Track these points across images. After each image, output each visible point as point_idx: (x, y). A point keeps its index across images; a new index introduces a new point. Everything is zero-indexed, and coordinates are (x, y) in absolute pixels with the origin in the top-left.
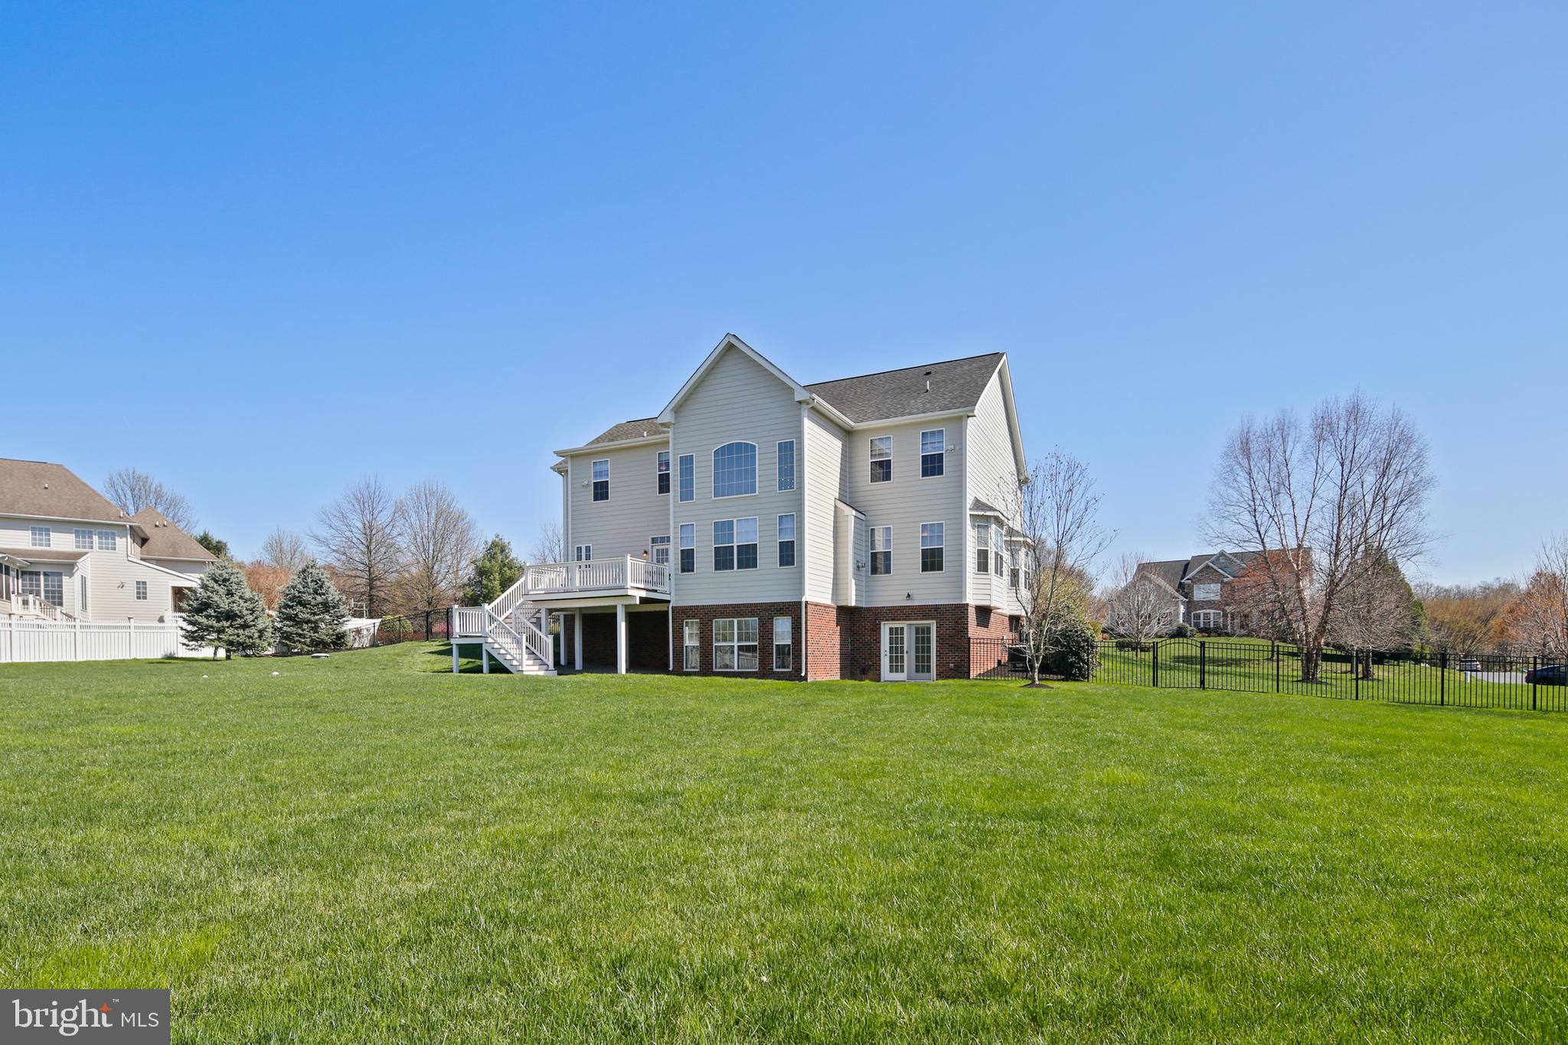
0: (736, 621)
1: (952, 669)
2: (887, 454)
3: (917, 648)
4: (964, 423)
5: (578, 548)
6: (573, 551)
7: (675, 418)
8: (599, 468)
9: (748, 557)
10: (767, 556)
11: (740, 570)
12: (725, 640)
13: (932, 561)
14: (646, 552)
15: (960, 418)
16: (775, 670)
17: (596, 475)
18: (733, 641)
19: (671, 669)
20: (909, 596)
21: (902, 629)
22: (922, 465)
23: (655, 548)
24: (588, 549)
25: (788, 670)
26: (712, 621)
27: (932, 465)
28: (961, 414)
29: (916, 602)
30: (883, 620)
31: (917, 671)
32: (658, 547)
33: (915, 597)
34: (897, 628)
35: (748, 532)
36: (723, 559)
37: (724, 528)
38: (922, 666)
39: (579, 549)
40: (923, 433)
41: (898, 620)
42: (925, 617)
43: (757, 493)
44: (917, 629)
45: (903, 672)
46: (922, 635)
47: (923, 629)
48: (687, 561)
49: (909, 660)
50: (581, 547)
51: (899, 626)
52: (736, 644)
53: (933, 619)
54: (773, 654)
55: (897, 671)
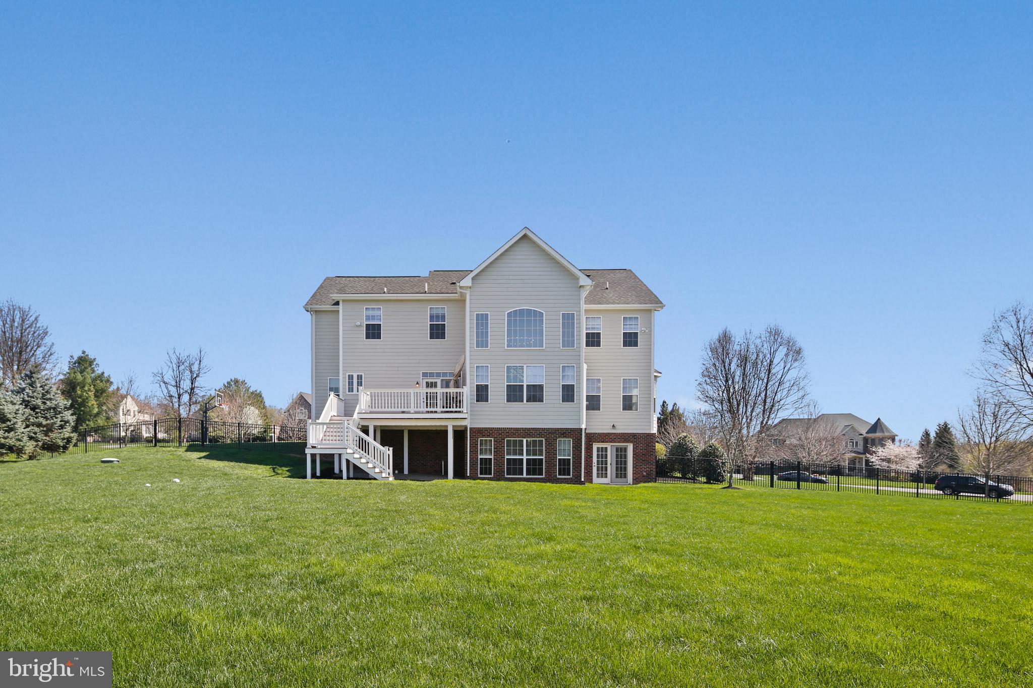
0: (525, 440)
1: (644, 476)
2: (599, 329)
3: (617, 462)
4: (652, 314)
5: (349, 375)
6: (344, 378)
7: (472, 283)
8: (371, 313)
9: (536, 394)
10: (552, 394)
11: (528, 403)
12: (515, 454)
13: (628, 404)
14: (417, 383)
15: (650, 310)
16: (558, 477)
17: (368, 318)
18: (523, 455)
19: (468, 475)
20: (613, 426)
21: (606, 448)
22: (623, 338)
23: (425, 381)
24: (360, 377)
25: (569, 477)
26: (504, 439)
27: (630, 340)
28: (650, 308)
29: (618, 431)
30: (595, 442)
31: (617, 477)
32: (427, 380)
33: (617, 427)
34: (602, 448)
35: (537, 375)
36: (514, 394)
37: (514, 371)
38: (621, 472)
39: (351, 377)
40: (624, 317)
41: (606, 442)
42: (626, 441)
43: (544, 348)
44: (617, 449)
45: (607, 477)
46: (621, 454)
47: (621, 449)
48: (482, 393)
49: (611, 469)
50: (352, 375)
51: (604, 446)
52: (525, 457)
53: (631, 442)
54: (556, 465)
55: (602, 477)
